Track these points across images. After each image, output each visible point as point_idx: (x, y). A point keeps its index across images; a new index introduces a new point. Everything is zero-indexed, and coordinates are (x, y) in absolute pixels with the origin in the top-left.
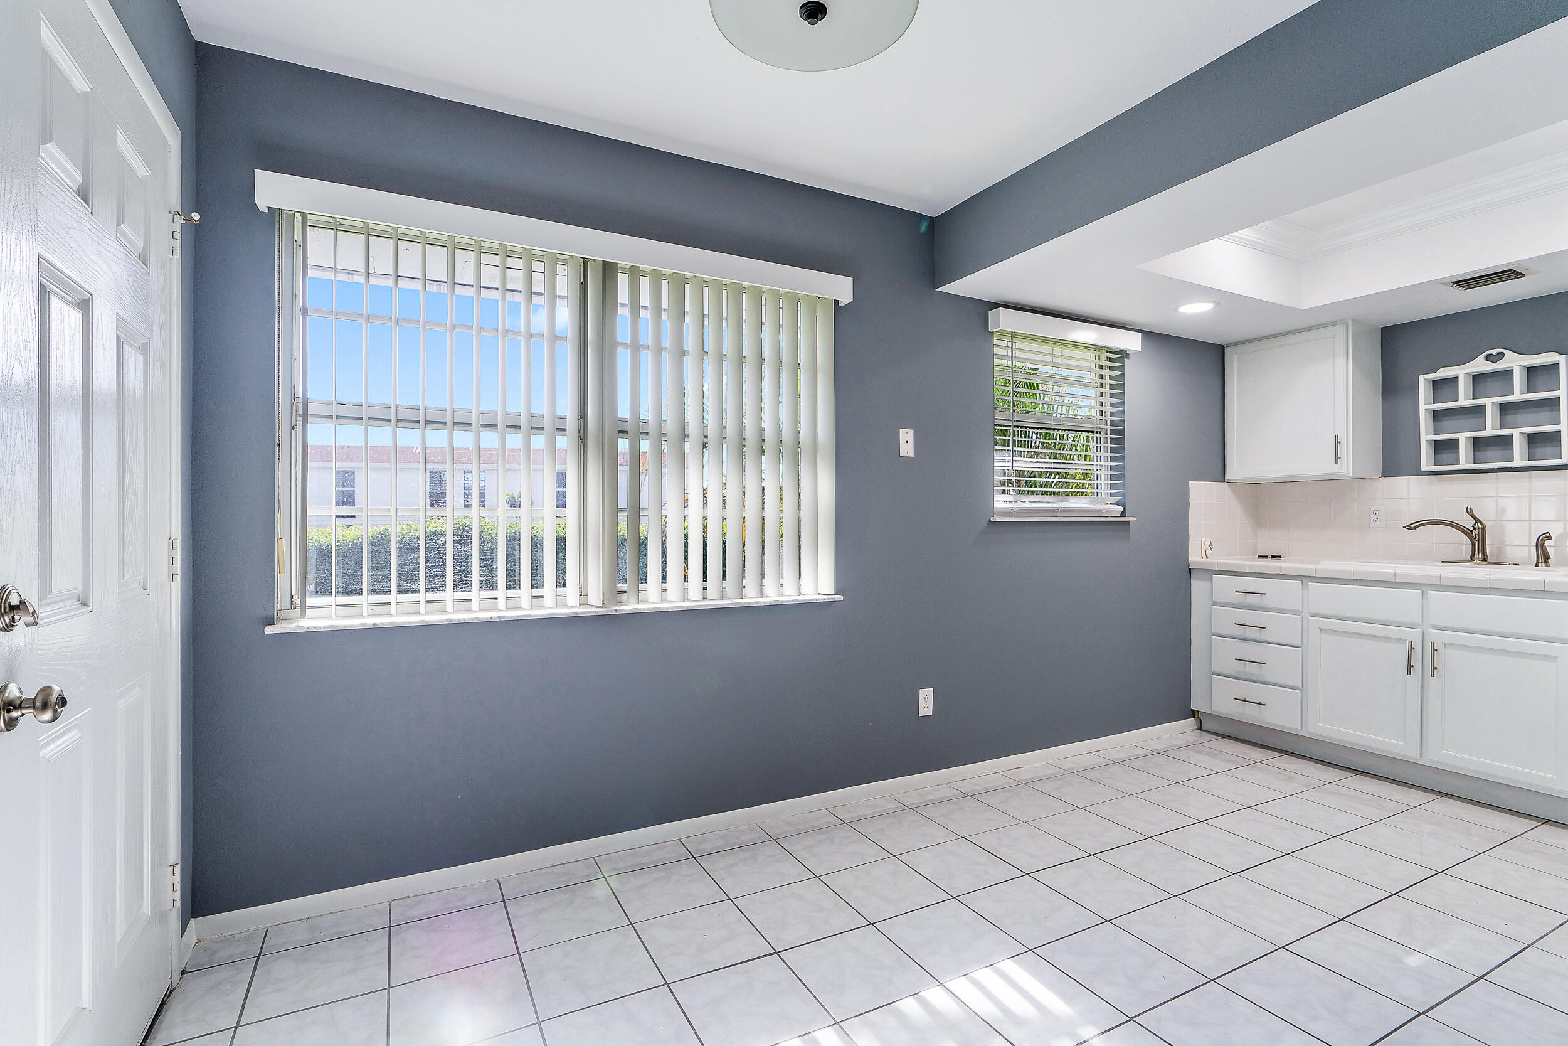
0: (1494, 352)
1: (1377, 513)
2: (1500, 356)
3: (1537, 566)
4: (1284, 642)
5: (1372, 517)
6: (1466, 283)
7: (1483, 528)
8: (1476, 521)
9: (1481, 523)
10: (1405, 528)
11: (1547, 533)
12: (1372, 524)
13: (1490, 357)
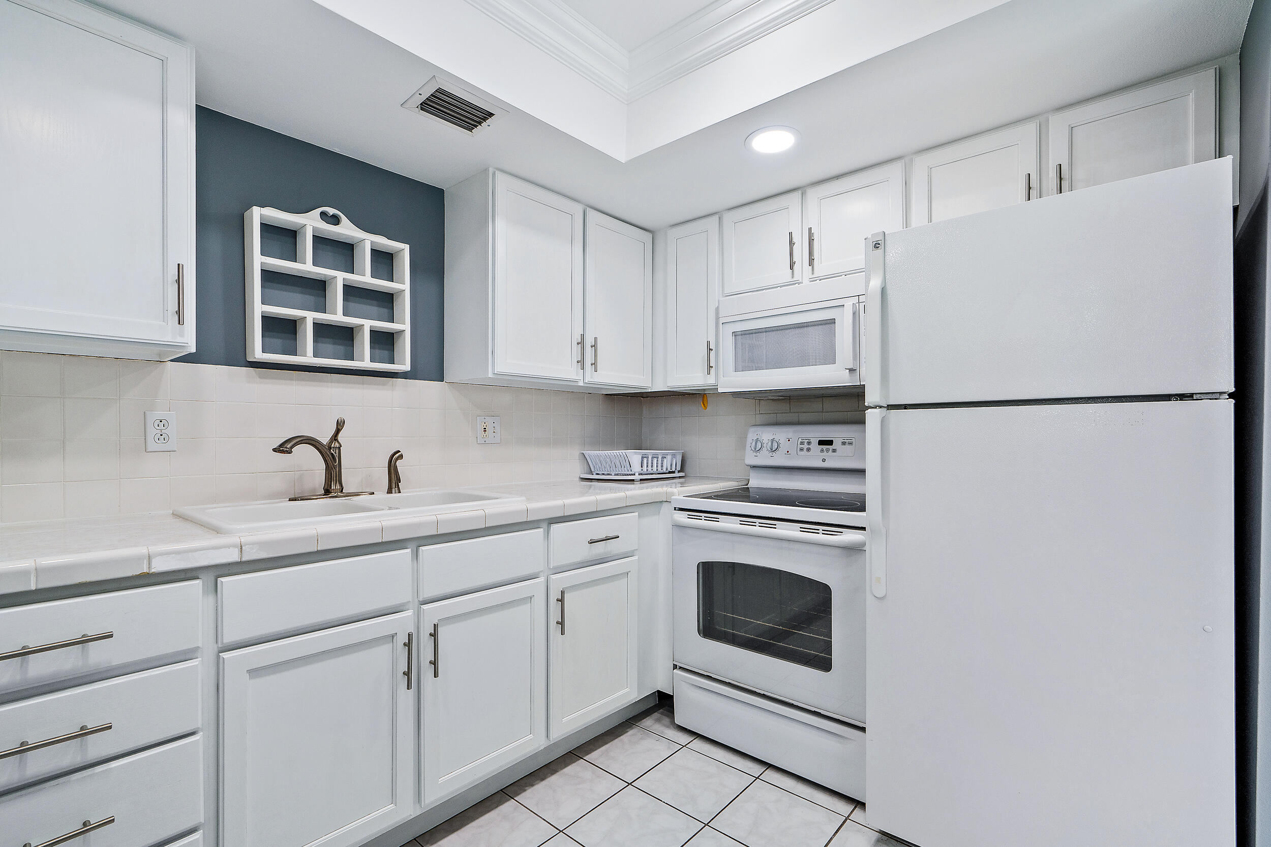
0: (331, 211)
1: (162, 424)
2: (337, 219)
3: (390, 492)
5: (153, 431)
7: (339, 448)
8: (335, 437)
9: (338, 442)
10: (274, 450)
11: (399, 451)
12: (152, 446)
13: (324, 217)
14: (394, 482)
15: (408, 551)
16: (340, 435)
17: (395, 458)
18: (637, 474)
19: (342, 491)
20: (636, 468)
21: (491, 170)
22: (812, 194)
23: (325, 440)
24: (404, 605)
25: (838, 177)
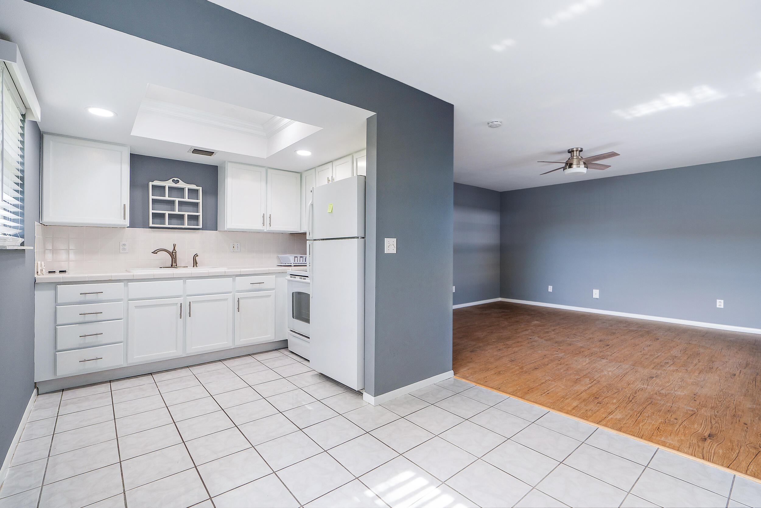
0: (176, 179)
1: (124, 245)
2: (178, 181)
3: (194, 267)
4: (112, 318)
5: (121, 247)
6: (196, 151)
7: (176, 253)
8: (174, 249)
9: (175, 251)
10: (152, 253)
11: (197, 254)
12: (121, 251)
13: (174, 181)
14: (195, 263)
15: (182, 281)
16: (176, 248)
17: (196, 255)
18: (293, 263)
19: (176, 266)
20: (292, 261)
21: (226, 162)
22: (335, 163)
23: (171, 250)
24: (181, 296)
25: (340, 158)
